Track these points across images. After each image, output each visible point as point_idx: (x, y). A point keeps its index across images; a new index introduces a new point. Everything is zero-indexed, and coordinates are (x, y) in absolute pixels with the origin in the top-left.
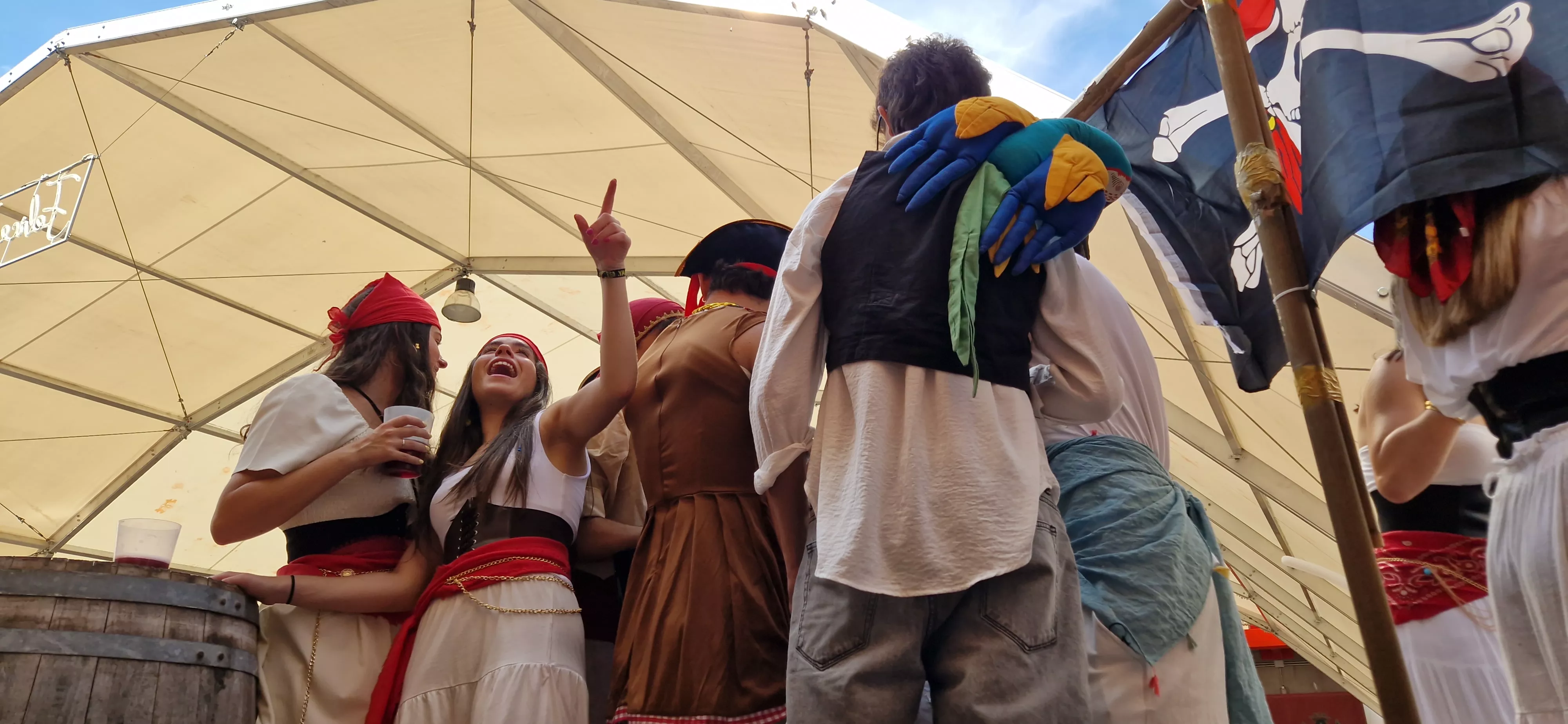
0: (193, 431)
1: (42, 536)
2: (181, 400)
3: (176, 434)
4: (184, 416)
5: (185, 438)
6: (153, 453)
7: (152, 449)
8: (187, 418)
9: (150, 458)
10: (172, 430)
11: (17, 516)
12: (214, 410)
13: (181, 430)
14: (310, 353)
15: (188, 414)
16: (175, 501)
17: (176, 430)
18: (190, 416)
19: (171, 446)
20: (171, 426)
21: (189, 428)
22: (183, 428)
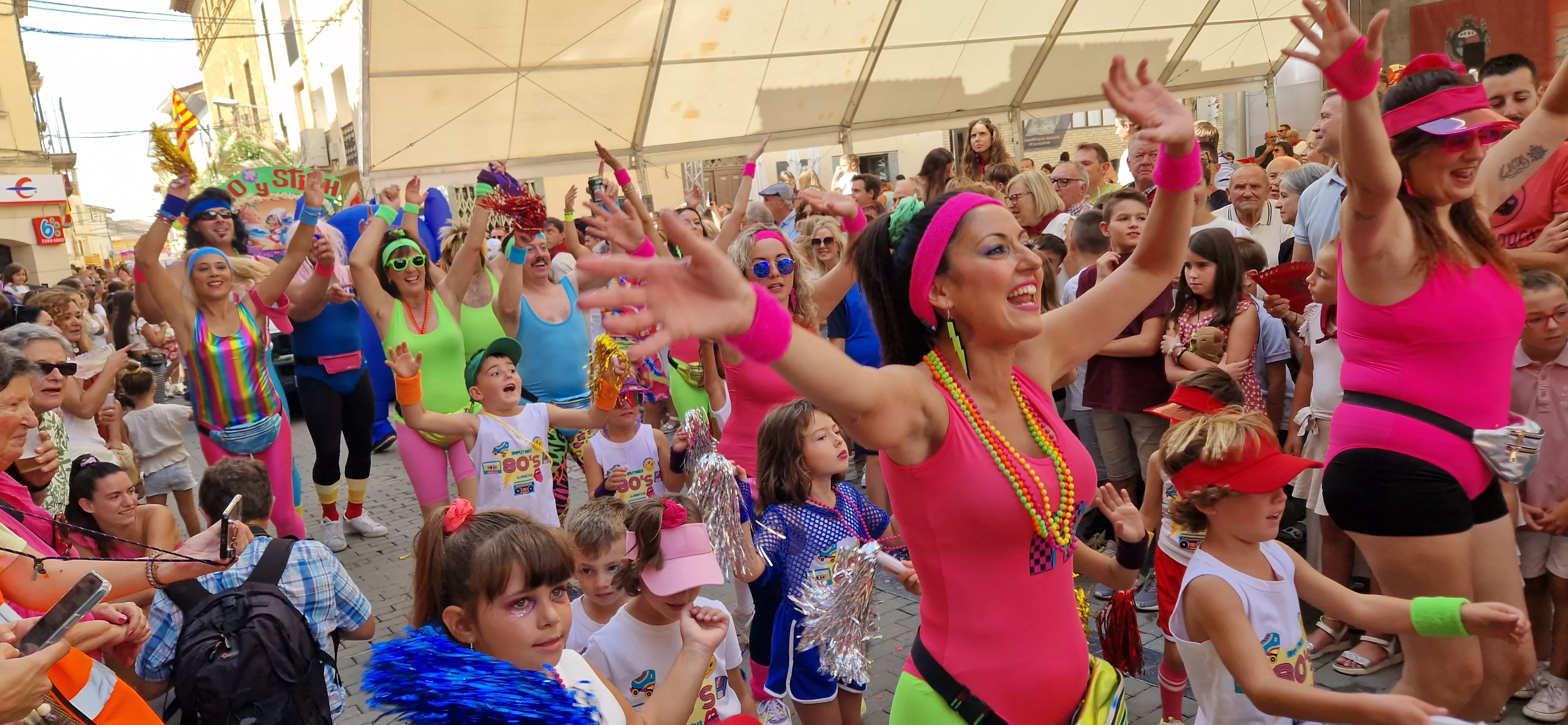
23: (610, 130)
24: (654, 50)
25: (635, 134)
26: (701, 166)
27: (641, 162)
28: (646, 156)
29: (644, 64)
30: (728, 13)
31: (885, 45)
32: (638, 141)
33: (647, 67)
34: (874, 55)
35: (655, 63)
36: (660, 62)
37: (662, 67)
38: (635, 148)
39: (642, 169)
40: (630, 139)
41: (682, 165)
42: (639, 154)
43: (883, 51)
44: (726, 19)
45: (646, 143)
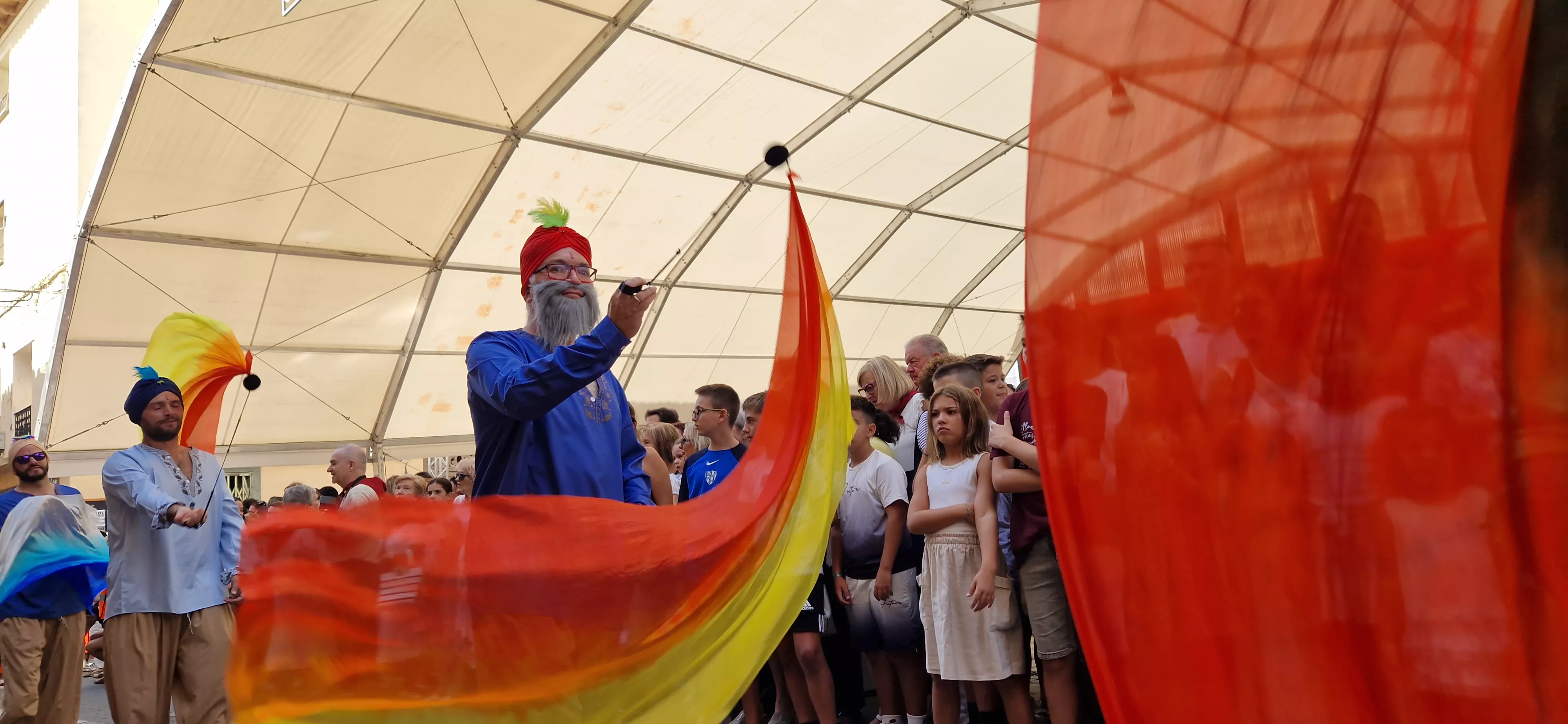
0: (522, 139)
1: (429, 255)
2: (505, 109)
3: (509, 144)
4: (511, 125)
5: (517, 146)
6: (495, 166)
7: (493, 163)
8: (515, 127)
9: (493, 171)
10: (505, 141)
11: (405, 240)
12: (534, 114)
13: (512, 140)
14: (605, 37)
15: (514, 123)
16: (522, 210)
17: (508, 140)
18: (517, 123)
19: (508, 157)
20: (503, 137)
21: (519, 137)
22: (513, 138)
23: (348, 419)
24: (407, 339)
25: (376, 425)
26: (446, 463)
27: (379, 455)
28: (386, 449)
29: (394, 352)
30: (488, 309)
31: (643, 353)
32: (378, 433)
33: (398, 355)
34: (632, 362)
35: (407, 352)
36: (412, 352)
37: (413, 355)
38: (375, 439)
39: (380, 461)
40: (371, 431)
41: (425, 461)
42: (379, 446)
43: (641, 358)
44: (486, 315)
45: (387, 436)
